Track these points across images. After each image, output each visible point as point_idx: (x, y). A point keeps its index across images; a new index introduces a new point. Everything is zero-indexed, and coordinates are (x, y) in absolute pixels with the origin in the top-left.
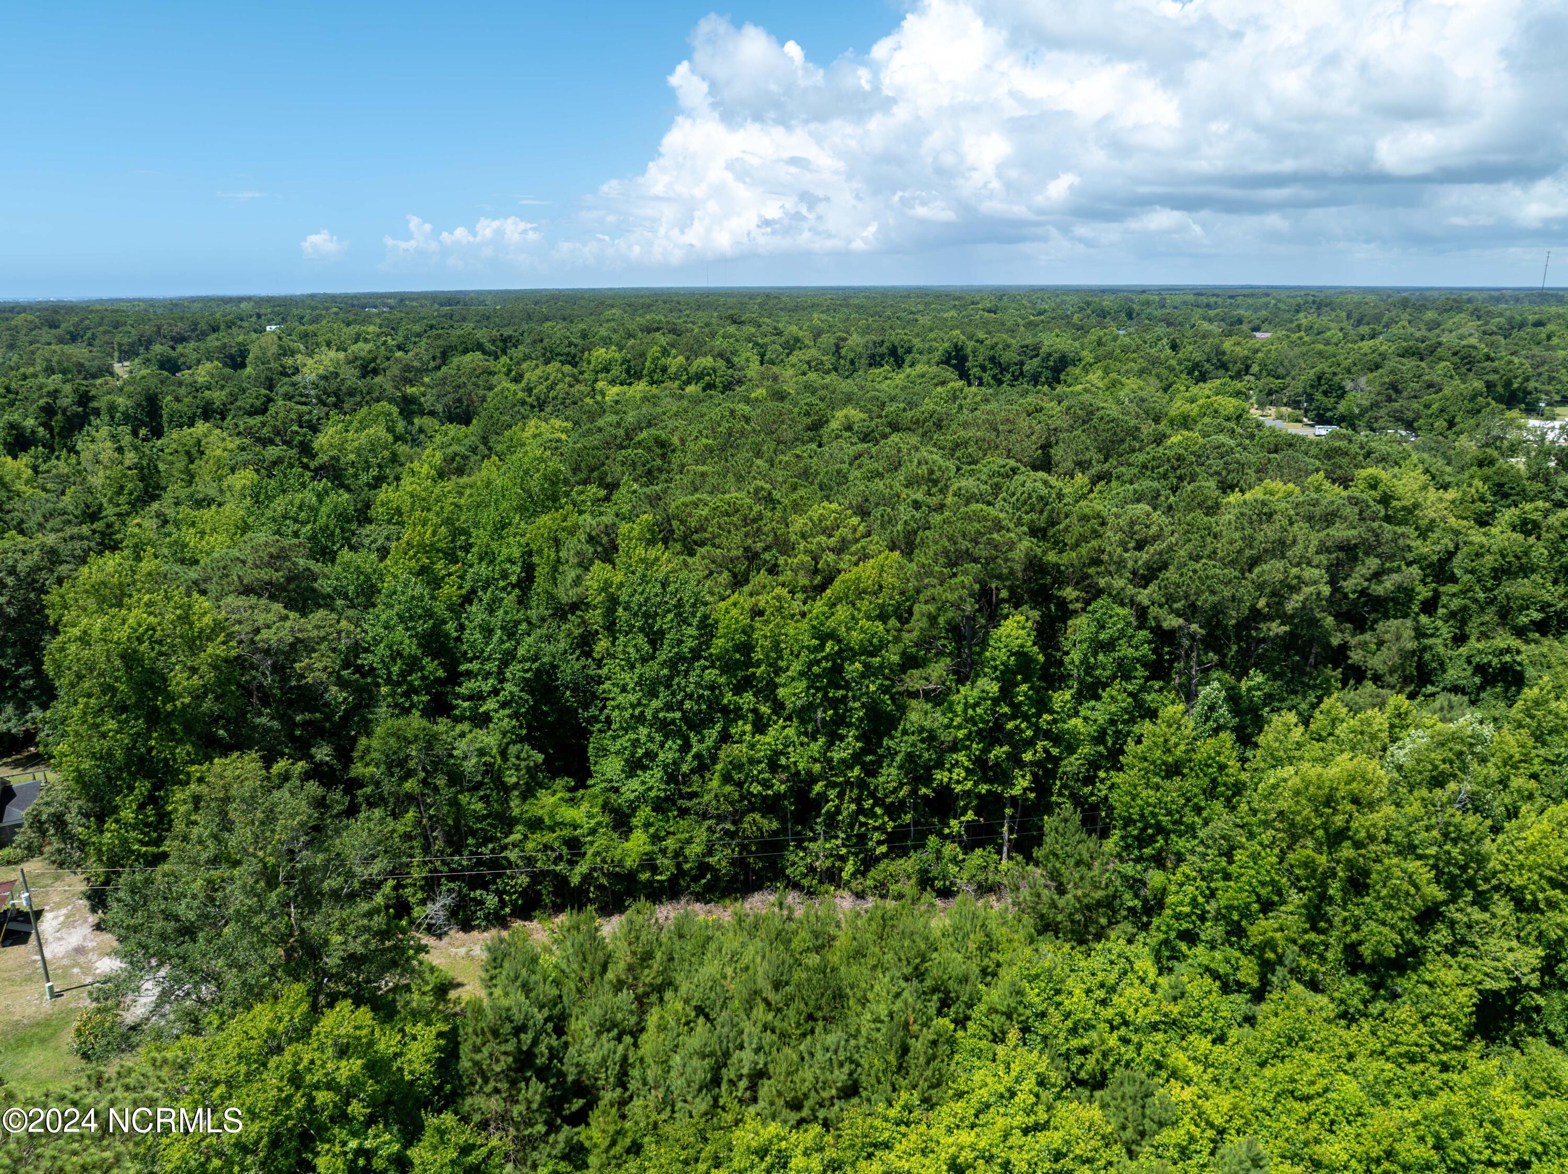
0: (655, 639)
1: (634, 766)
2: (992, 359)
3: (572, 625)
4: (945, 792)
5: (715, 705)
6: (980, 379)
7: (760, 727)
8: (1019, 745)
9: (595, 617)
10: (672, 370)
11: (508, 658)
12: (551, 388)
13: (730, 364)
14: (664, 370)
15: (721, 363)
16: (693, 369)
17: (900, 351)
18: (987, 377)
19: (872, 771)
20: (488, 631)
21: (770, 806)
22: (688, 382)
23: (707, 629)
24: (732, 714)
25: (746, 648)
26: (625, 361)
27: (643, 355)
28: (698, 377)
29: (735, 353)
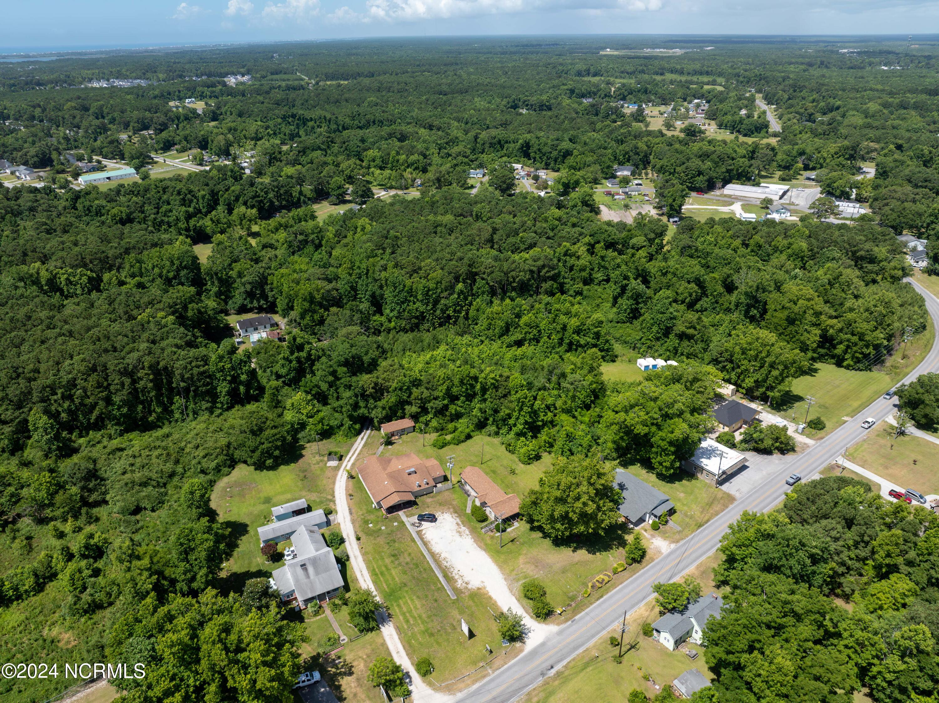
0: (395, 288)
1: (392, 311)
2: (539, 150)
3: (378, 283)
4: (449, 315)
5: (406, 300)
6: (535, 158)
7: (414, 303)
8: (462, 307)
9: (383, 282)
10: (401, 161)
11: (367, 291)
12: (352, 171)
13: (425, 156)
14: (398, 161)
15: (421, 157)
16: (410, 161)
17: (502, 142)
18: (538, 158)
19: (435, 311)
20: (362, 285)
21: (416, 318)
22: (408, 167)
23: (404, 286)
24: (410, 301)
25: (411, 289)
26: (381, 157)
27: (389, 154)
28: (412, 164)
29: (427, 149)
